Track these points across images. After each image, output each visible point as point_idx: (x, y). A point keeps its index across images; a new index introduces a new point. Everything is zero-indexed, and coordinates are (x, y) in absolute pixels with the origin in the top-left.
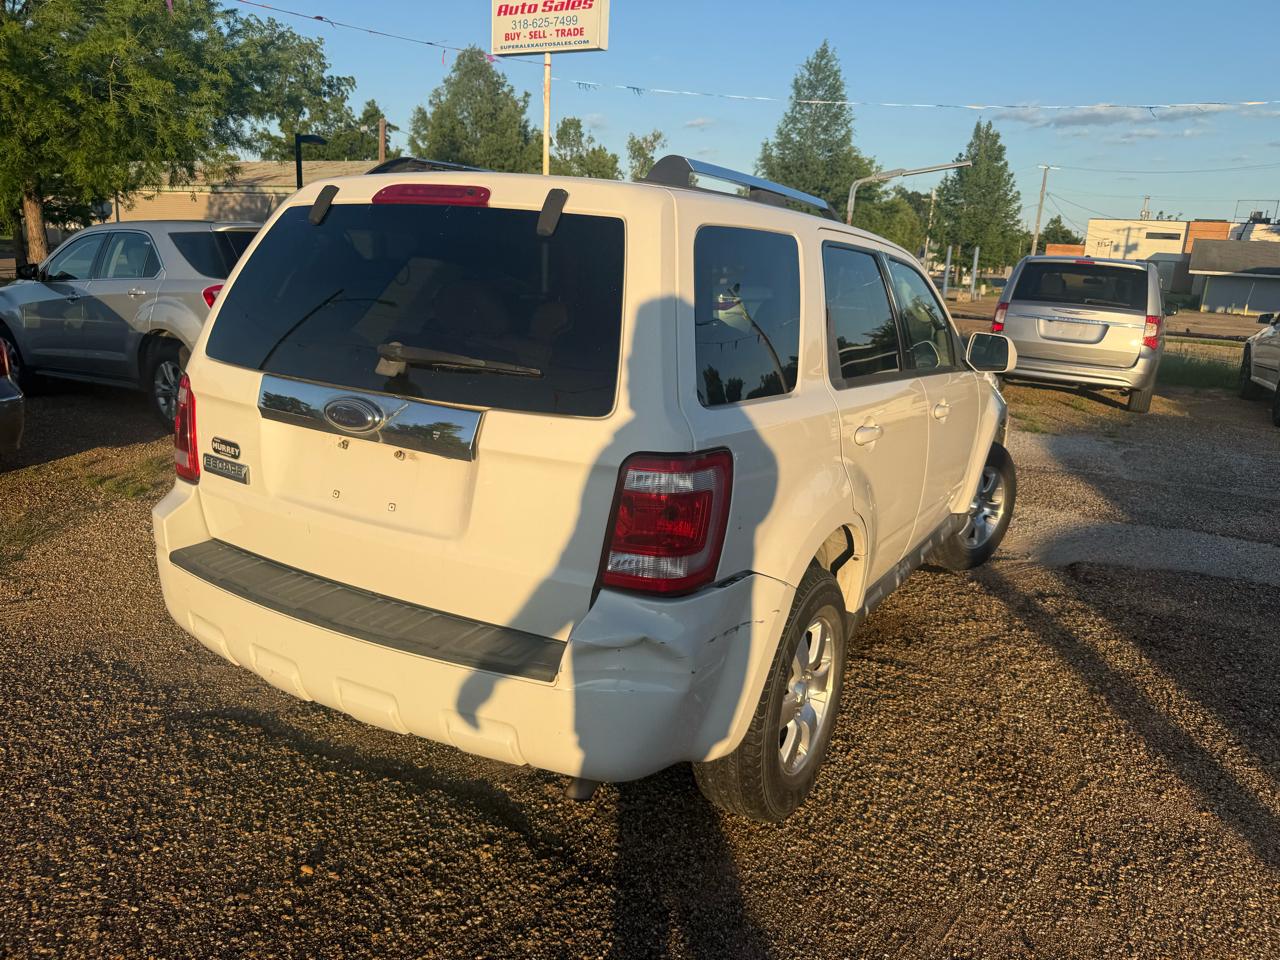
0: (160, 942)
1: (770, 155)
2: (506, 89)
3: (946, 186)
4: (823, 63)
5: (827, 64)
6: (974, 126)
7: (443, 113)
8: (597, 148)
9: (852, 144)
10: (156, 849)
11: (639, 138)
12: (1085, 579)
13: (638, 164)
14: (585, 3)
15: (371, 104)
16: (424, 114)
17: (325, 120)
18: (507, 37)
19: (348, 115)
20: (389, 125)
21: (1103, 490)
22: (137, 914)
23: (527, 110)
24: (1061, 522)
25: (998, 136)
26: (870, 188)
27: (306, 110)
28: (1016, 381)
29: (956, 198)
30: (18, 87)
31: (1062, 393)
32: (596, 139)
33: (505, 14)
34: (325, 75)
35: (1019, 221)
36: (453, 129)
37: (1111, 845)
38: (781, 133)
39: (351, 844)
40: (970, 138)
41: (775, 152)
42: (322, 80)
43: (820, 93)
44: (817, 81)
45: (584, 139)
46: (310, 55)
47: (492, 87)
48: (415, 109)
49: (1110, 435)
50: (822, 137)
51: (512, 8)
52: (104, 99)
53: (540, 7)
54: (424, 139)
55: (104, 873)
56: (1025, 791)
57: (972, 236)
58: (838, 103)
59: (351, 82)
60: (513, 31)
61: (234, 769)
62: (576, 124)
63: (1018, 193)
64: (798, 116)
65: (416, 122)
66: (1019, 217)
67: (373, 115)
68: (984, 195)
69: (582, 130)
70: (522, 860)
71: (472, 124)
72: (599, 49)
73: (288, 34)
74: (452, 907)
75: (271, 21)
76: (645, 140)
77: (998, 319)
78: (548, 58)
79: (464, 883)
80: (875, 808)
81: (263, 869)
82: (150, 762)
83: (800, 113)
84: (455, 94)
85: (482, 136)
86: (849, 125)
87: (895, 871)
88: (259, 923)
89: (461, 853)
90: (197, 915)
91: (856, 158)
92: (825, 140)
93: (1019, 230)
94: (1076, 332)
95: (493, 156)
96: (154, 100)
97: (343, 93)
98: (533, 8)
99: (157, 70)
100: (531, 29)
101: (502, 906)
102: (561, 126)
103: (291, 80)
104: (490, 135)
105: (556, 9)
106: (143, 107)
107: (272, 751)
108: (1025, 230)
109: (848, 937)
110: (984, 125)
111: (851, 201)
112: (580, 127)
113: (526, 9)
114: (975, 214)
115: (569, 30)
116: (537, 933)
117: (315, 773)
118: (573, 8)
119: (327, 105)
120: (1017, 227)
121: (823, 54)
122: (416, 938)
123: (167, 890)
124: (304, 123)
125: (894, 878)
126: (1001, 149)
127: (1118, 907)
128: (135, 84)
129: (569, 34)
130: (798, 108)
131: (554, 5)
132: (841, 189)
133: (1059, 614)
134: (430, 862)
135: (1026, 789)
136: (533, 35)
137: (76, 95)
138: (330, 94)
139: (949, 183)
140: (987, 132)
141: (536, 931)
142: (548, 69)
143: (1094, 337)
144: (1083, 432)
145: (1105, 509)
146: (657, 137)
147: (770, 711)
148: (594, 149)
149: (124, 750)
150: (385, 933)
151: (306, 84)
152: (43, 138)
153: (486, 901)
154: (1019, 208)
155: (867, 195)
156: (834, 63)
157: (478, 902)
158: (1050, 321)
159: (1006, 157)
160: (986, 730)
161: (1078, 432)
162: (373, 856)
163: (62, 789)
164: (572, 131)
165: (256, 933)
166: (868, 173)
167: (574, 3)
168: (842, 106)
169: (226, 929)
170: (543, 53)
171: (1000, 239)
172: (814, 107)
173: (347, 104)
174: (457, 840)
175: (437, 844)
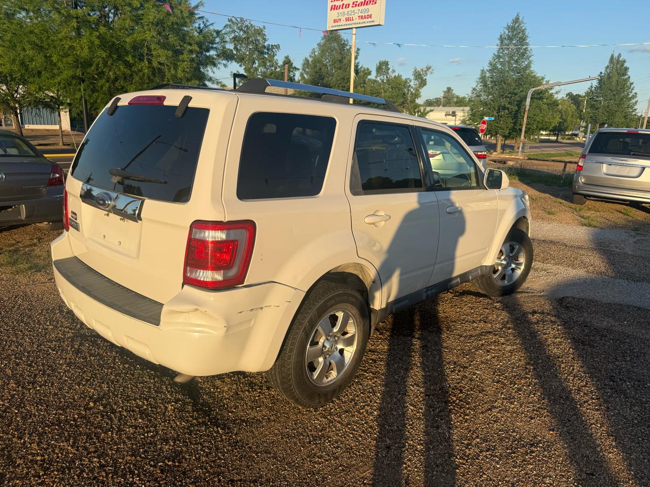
0: (18, 425)
1: (485, 76)
2: (348, 47)
3: (591, 91)
4: (516, 25)
5: (518, 26)
6: (610, 56)
7: (316, 61)
8: (397, 75)
9: (531, 69)
10: (38, 388)
11: (419, 69)
12: (566, 305)
13: (418, 83)
14: (373, 1)
15: (287, 57)
16: (308, 61)
17: (265, 66)
18: (335, 21)
19: (276, 63)
20: (295, 68)
21: (609, 259)
22: (16, 413)
23: (358, 57)
24: (572, 274)
25: (625, 61)
26: (541, 92)
27: (257, 62)
28: (592, 198)
29: (597, 97)
30: (104, 56)
31: (622, 206)
32: (396, 71)
33: (334, 9)
34: (266, 44)
35: (635, 110)
36: (320, 69)
37: (485, 440)
38: (491, 64)
39: (117, 396)
40: (607, 63)
41: (488, 74)
42: (264, 47)
43: (514, 42)
44: (513, 35)
45: (390, 71)
46: (259, 34)
47: (341, 47)
48: (304, 59)
49: (636, 229)
50: (514, 65)
51: (337, 6)
52: (141, 60)
53: (351, 5)
54: (307, 73)
55: (13, 396)
56: (455, 409)
57: (606, 118)
58: (524, 47)
59: (278, 47)
60: (338, 18)
61: (89, 359)
62: (386, 63)
63: (636, 93)
64: (501, 55)
65: (304, 65)
66: (635, 107)
67: (288, 62)
68: (614, 95)
69: (389, 66)
70: (186, 411)
71: (330, 66)
72: (379, 25)
73: (250, 25)
74: (143, 427)
75: (242, 19)
76: (422, 70)
77: (580, 164)
78: (354, 31)
79: (154, 418)
80: (368, 408)
81: (75, 401)
82: (57, 353)
83: (502, 53)
84: (323, 51)
85: (335, 71)
86: (530, 59)
87: (360, 439)
88: (60, 423)
89: (161, 405)
90: (39, 416)
91: (534, 77)
92: (515, 67)
93: (635, 115)
94: (625, 171)
95: (339, 82)
96: (162, 59)
97: (274, 53)
98: (348, 6)
99: (165, 46)
100: (346, 16)
101: (164, 430)
102: (378, 65)
103: (250, 47)
104: (339, 71)
105: (358, 6)
106: (160, 63)
107: (109, 354)
108: (639, 115)
109: (316, 466)
110: (616, 55)
111: (528, 100)
112: (388, 65)
113: (344, 6)
114: (608, 106)
115: (365, 16)
116: (172, 443)
117: (120, 365)
118: (367, 5)
119: (266, 59)
120: (634, 113)
121: (517, 20)
122: (120, 438)
123: (33, 405)
124: (255, 68)
125: (357, 442)
126: (627, 69)
127: (468, 471)
128: (154, 53)
129: (365, 18)
130: (501, 50)
131: (357, 3)
132: (524, 93)
133: (538, 323)
134: (145, 407)
135: (456, 408)
136: (347, 19)
137: (130, 59)
138: (268, 53)
139: (593, 88)
140: (618, 59)
141: (173, 442)
142: (354, 36)
143: (636, 174)
144: (621, 227)
145: (603, 269)
146: (428, 69)
147: (295, 351)
148: (395, 76)
149: (50, 347)
150: (108, 434)
151: (256, 49)
152: (116, 79)
153: (159, 427)
154: (636, 102)
155: (538, 97)
156: (522, 25)
157: (155, 427)
158: (610, 165)
159: (629, 73)
160: (453, 377)
161: (616, 227)
162: (122, 402)
163: (17, 360)
164: (384, 67)
165: (56, 427)
166: (540, 84)
167: (367, 2)
168: (526, 48)
169: (46, 424)
170: (352, 28)
171: (623, 120)
172: (510, 49)
173: (275, 58)
174: (163, 399)
175: (152, 400)
